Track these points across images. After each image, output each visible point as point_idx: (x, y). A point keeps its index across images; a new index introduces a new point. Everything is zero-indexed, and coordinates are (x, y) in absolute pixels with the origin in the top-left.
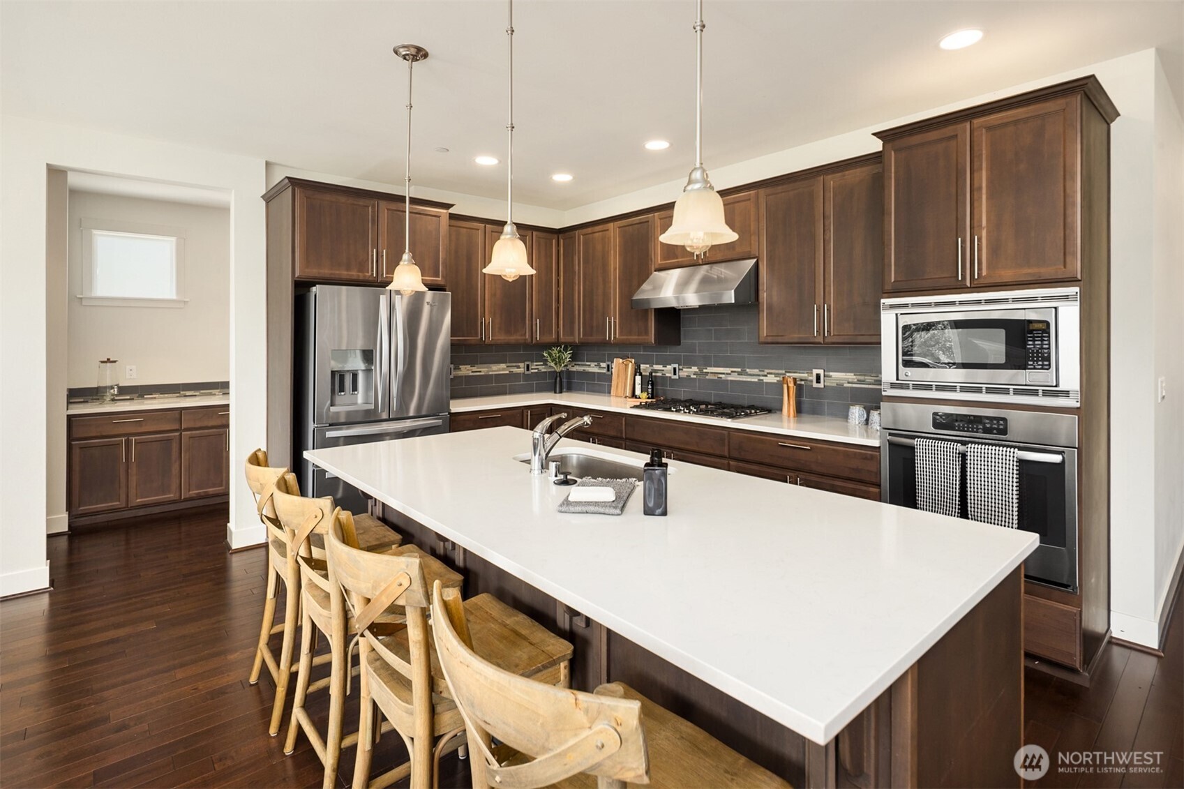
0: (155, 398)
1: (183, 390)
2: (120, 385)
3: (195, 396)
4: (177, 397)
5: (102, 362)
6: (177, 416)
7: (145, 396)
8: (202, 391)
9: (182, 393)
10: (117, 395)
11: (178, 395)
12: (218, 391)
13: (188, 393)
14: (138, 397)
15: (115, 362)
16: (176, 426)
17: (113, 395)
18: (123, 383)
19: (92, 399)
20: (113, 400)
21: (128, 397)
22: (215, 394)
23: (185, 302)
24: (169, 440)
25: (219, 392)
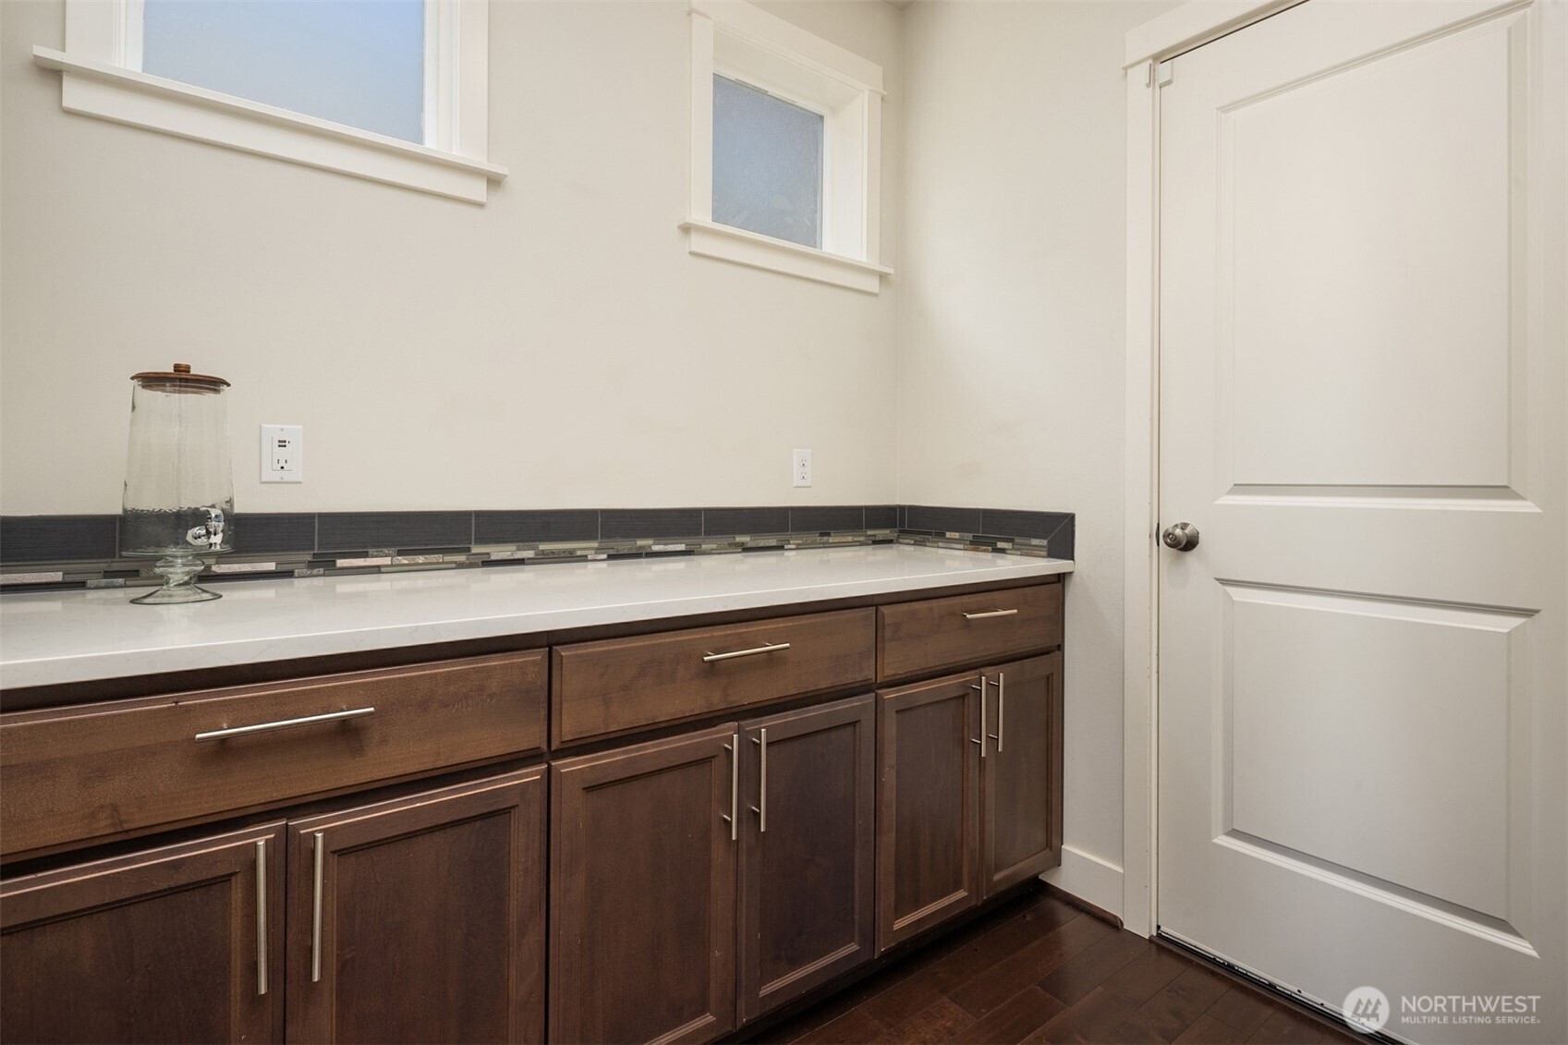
0: (377, 570)
1: (482, 540)
2: (239, 508)
3: (521, 562)
4: (460, 566)
5: (151, 380)
6: (537, 677)
7: (341, 563)
8: (543, 546)
9: (476, 549)
10: (221, 557)
11: (462, 558)
12: (595, 544)
13: (499, 552)
14: (311, 565)
15: (213, 384)
16: (529, 736)
17: (200, 555)
18: (250, 503)
19: (108, 574)
20: (206, 577)
21: (271, 566)
22: (584, 559)
23: (494, 181)
24: (495, 815)
25: (598, 550)
